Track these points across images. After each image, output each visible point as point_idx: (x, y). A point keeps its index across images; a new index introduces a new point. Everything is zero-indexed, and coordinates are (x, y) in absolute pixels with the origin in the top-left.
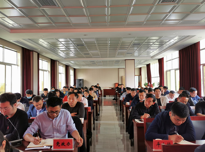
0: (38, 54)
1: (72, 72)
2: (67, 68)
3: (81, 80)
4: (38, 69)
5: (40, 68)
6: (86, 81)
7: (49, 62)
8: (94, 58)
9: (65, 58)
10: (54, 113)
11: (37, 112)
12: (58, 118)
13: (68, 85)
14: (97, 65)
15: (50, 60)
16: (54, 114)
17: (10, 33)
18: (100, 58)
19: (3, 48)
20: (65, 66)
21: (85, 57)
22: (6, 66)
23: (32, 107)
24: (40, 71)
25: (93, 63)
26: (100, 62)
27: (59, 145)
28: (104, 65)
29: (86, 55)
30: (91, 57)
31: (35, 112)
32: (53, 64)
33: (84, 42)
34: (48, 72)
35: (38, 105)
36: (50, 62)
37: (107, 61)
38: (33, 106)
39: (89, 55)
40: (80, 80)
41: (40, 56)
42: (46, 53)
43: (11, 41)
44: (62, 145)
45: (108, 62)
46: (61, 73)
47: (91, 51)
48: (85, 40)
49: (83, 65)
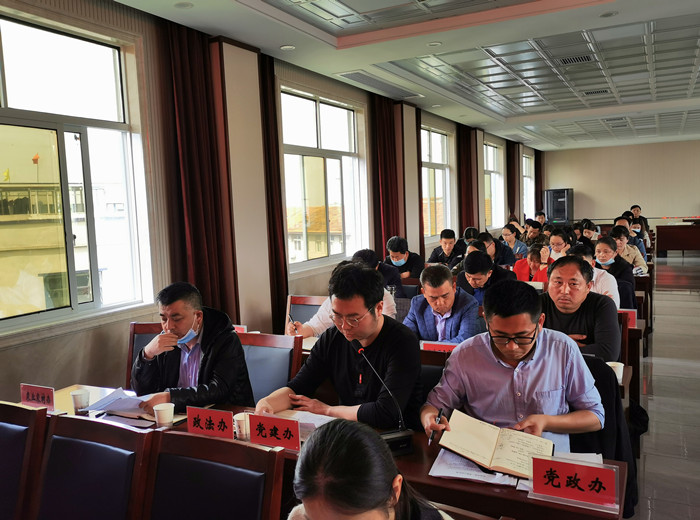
0: (419, 112)
1: (527, 165)
2: (512, 150)
3: (563, 191)
4: (420, 164)
5: (425, 158)
6: (582, 196)
7: (450, 136)
8: (625, 103)
9: (506, 117)
10: (510, 339)
11: (435, 323)
12: (531, 363)
13: (516, 214)
14: (630, 132)
15: (454, 127)
16: (512, 347)
17: (337, 48)
18: (649, 101)
19: (315, 101)
20: (505, 145)
21: (587, 104)
22: (328, 160)
23: (420, 305)
24: (424, 170)
25: (618, 126)
26: (650, 118)
27: (556, 482)
28: (663, 130)
29: (590, 97)
30: (615, 103)
31: (431, 323)
32: (466, 140)
33: (596, 45)
34: (447, 171)
35: (437, 298)
36: (454, 135)
37: (681, 113)
38: (422, 299)
39: (605, 95)
40: (559, 193)
41: (423, 117)
42: (445, 103)
43: (338, 77)
44: (568, 485)
45: (685, 116)
46: (489, 173)
47: (615, 79)
48: (600, 36)
49: (573, 137)
